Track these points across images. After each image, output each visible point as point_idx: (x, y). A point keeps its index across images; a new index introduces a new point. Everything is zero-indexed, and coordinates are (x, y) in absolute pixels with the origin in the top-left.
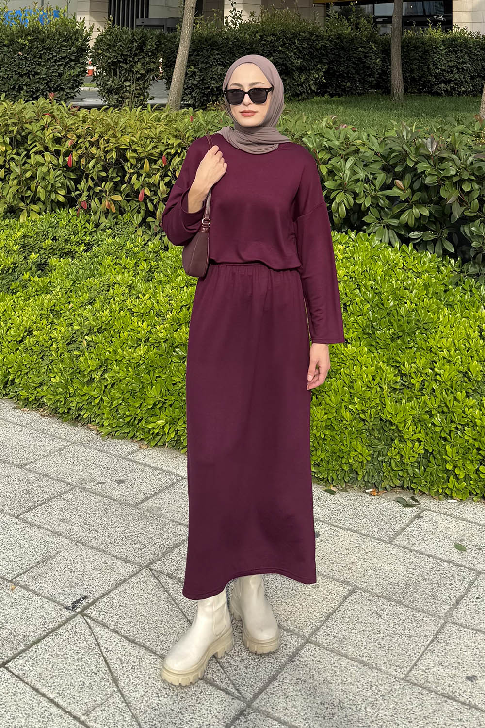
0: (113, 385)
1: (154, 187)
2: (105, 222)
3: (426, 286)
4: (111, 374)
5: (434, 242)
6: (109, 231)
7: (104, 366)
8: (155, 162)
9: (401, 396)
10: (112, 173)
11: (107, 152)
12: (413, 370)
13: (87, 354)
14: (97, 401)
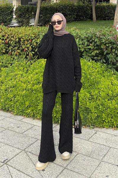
0: (17, 101)
1: (28, 48)
2: (16, 58)
3: (98, 72)
4: (16, 98)
5: (100, 59)
6: (17, 60)
7: (15, 96)
8: (28, 41)
9: (91, 101)
10: (17, 44)
11: (16, 39)
12: (94, 94)
13: (10, 93)
14: (13, 106)
